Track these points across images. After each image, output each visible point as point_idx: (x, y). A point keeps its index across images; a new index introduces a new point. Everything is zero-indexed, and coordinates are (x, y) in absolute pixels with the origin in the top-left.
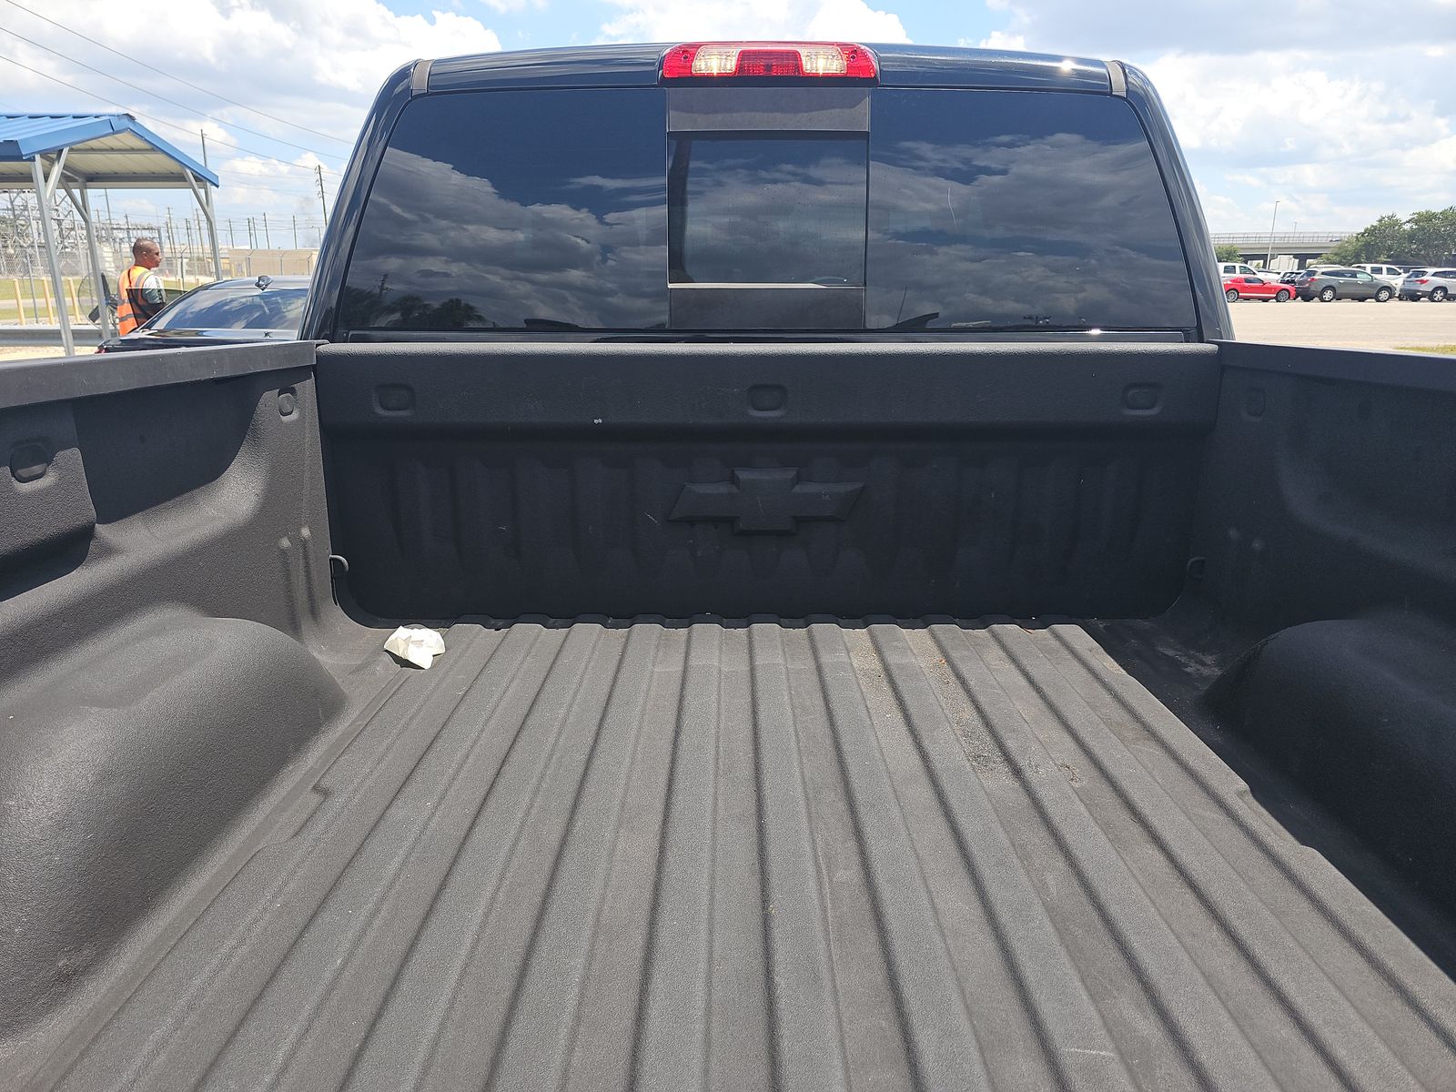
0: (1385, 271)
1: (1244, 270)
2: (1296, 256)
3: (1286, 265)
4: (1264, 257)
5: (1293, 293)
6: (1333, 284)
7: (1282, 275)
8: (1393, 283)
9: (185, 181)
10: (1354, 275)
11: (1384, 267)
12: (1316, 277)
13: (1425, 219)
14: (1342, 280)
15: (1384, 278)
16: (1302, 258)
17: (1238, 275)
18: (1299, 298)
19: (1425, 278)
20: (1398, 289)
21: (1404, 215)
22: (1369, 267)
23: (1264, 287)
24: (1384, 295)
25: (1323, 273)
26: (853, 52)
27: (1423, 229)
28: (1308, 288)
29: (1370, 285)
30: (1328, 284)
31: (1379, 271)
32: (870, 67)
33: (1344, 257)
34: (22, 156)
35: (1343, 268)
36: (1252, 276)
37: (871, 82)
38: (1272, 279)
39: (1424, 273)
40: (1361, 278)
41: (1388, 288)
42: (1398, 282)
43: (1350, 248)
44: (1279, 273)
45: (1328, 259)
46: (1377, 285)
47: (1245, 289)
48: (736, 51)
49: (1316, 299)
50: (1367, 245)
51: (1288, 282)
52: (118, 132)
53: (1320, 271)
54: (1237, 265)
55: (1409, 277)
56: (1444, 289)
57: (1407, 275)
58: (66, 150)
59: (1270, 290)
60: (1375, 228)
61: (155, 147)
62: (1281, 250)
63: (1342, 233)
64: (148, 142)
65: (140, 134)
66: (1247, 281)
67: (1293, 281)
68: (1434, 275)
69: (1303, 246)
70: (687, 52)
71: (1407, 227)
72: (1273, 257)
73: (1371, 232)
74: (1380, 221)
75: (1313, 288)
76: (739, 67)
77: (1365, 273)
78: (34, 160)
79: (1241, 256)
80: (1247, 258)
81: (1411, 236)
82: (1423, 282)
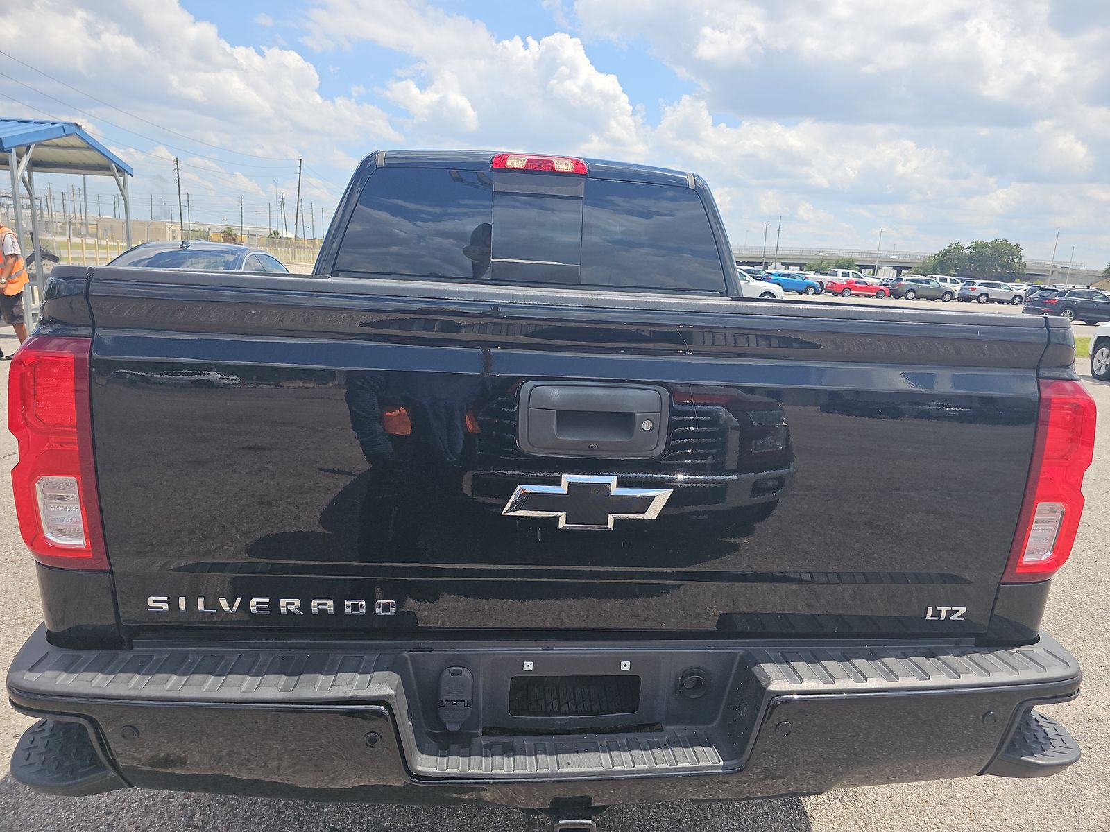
0: (948, 280)
1: (855, 275)
2: (895, 268)
3: (887, 273)
4: (873, 267)
5: (887, 293)
6: (914, 288)
7: (881, 280)
8: (954, 289)
9: (110, 171)
10: (928, 282)
11: (948, 278)
12: (903, 283)
13: (979, 246)
14: (919, 285)
15: (948, 285)
16: (899, 270)
17: (851, 278)
18: (892, 297)
19: (974, 287)
20: (957, 293)
21: (966, 243)
22: (938, 277)
23: (868, 287)
24: (947, 297)
25: (907, 280)
26: (576, 162)
27: (979, 253)
28: (897, 290)
29: (939, 289)
30: (910, 288)
31: (945, 280)
32: (584, 169)
33: (926, 270)
34: (4, 148)
35: (922, 277)
36: (860, 279)
37: (585, 176)
38: (873, 282)
39: (973, 284)
40: (933, 285)
41: (949, 292)
42: (957, 288)
43: (930, 264)
44: (879, 279)
45: (915, 271)
46: (942, 290)
47: (856, 289)
48: (526, 159)
49: (903, 297)
50: (941, 262)
51: (884, 285)
52: (68, 135)
53: (905, 278)
54: (850, 272)
55: (964, 286)
56: (987, 295)
57: (963, 284)
58: (33, 146)
59: (872, 289)
60: (947, 251)
61: (91, 146)
62: (885, 263)
63: (925, 253)
64: (87, 142)
65: (82, 136)
66: (857, 282)
67: (888, 285)
68: (980, 285)
69: (899, 261)
70: (504, 157)
71: (967, 251)
72: (879, 268)
73: (944, 253)
74: (950, 246)
75: (900, 290)
76: (527, 165)
77: (936, 281)
78: (11, 152)
79: (858, 265)
80: (861, 268)
81: (970, 258)
82: (973, 289)
